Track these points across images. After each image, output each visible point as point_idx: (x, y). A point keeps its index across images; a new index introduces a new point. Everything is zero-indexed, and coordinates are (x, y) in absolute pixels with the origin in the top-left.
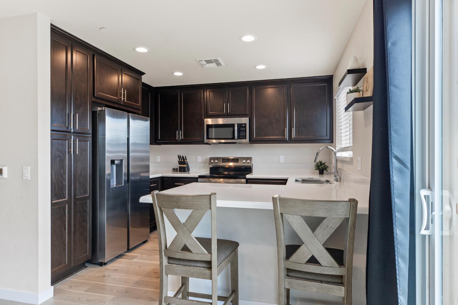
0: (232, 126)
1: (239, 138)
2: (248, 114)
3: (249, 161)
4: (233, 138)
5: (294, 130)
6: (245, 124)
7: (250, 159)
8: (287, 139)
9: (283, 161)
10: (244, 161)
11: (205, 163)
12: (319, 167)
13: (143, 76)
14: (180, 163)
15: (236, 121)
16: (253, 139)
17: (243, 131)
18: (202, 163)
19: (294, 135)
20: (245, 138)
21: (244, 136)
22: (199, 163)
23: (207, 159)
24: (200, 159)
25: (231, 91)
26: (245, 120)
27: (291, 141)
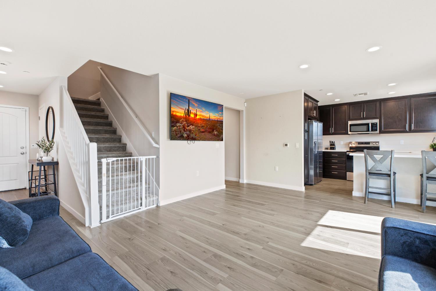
0: (368, 124)
1: (372, 130)
2: (378, 117)
3: (377, 144)
4: (368, 131)
5: (413, 125)
6: (377, 123)
7: (378, 142)
8: (408, 131)
9: (403, 144)
10: (374, 144)
11: (346, 145)
12: (433, 147)
13: (318, 103)
14: (331, 145)
15: (370, 121)
16: (381, 131)
17: (375, 127)
18: (343, 145)
19: (413, 128)
20: (377, 131)
21: (375, 130)
22: (342, 145)
23: (347, 143)
24: (342, 143)
25: (366, 105)
26: (377, 121)
27: (410, 131)
